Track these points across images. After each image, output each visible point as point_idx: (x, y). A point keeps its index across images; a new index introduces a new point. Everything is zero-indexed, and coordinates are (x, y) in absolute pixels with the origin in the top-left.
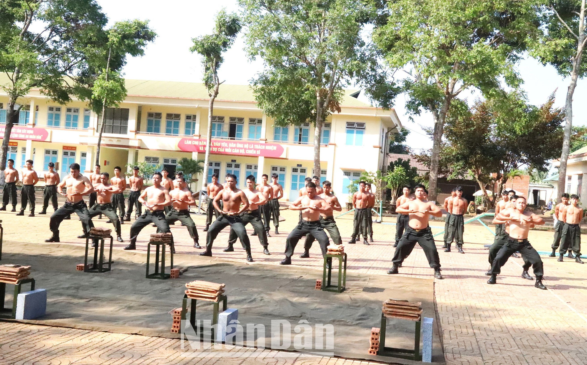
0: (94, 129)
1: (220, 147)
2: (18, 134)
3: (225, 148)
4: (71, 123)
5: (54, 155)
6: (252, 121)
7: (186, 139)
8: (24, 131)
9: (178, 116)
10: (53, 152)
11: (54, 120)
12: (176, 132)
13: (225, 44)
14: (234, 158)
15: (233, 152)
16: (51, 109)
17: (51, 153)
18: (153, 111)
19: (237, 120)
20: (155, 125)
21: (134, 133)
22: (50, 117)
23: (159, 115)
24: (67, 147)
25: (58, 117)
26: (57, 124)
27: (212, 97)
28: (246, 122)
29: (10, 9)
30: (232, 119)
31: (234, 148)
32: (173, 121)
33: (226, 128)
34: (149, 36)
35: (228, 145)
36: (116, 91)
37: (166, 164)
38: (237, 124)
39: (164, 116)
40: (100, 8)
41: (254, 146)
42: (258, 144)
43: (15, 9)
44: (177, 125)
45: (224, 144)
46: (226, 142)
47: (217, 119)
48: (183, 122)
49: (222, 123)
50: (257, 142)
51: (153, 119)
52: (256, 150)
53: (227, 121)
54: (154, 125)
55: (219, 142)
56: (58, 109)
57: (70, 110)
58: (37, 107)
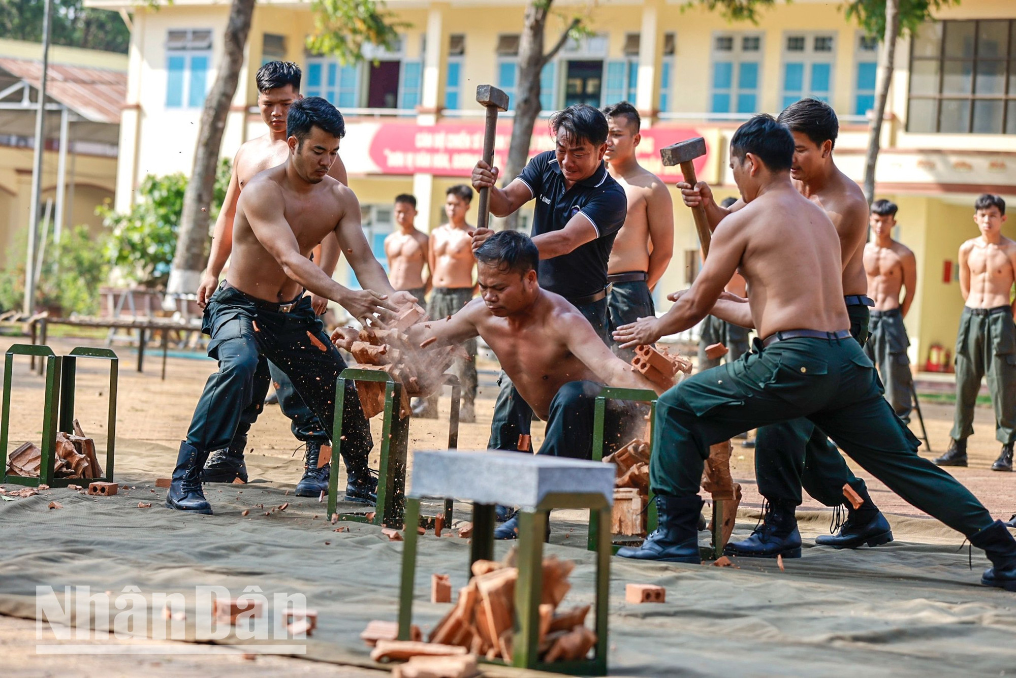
0: (893, 118)
11: (735, 92)
22: (722, 76)
25: (750, 76)
26: (748, 106)
56: (753, 43)
57: (795, 43)
58: (669, 39)
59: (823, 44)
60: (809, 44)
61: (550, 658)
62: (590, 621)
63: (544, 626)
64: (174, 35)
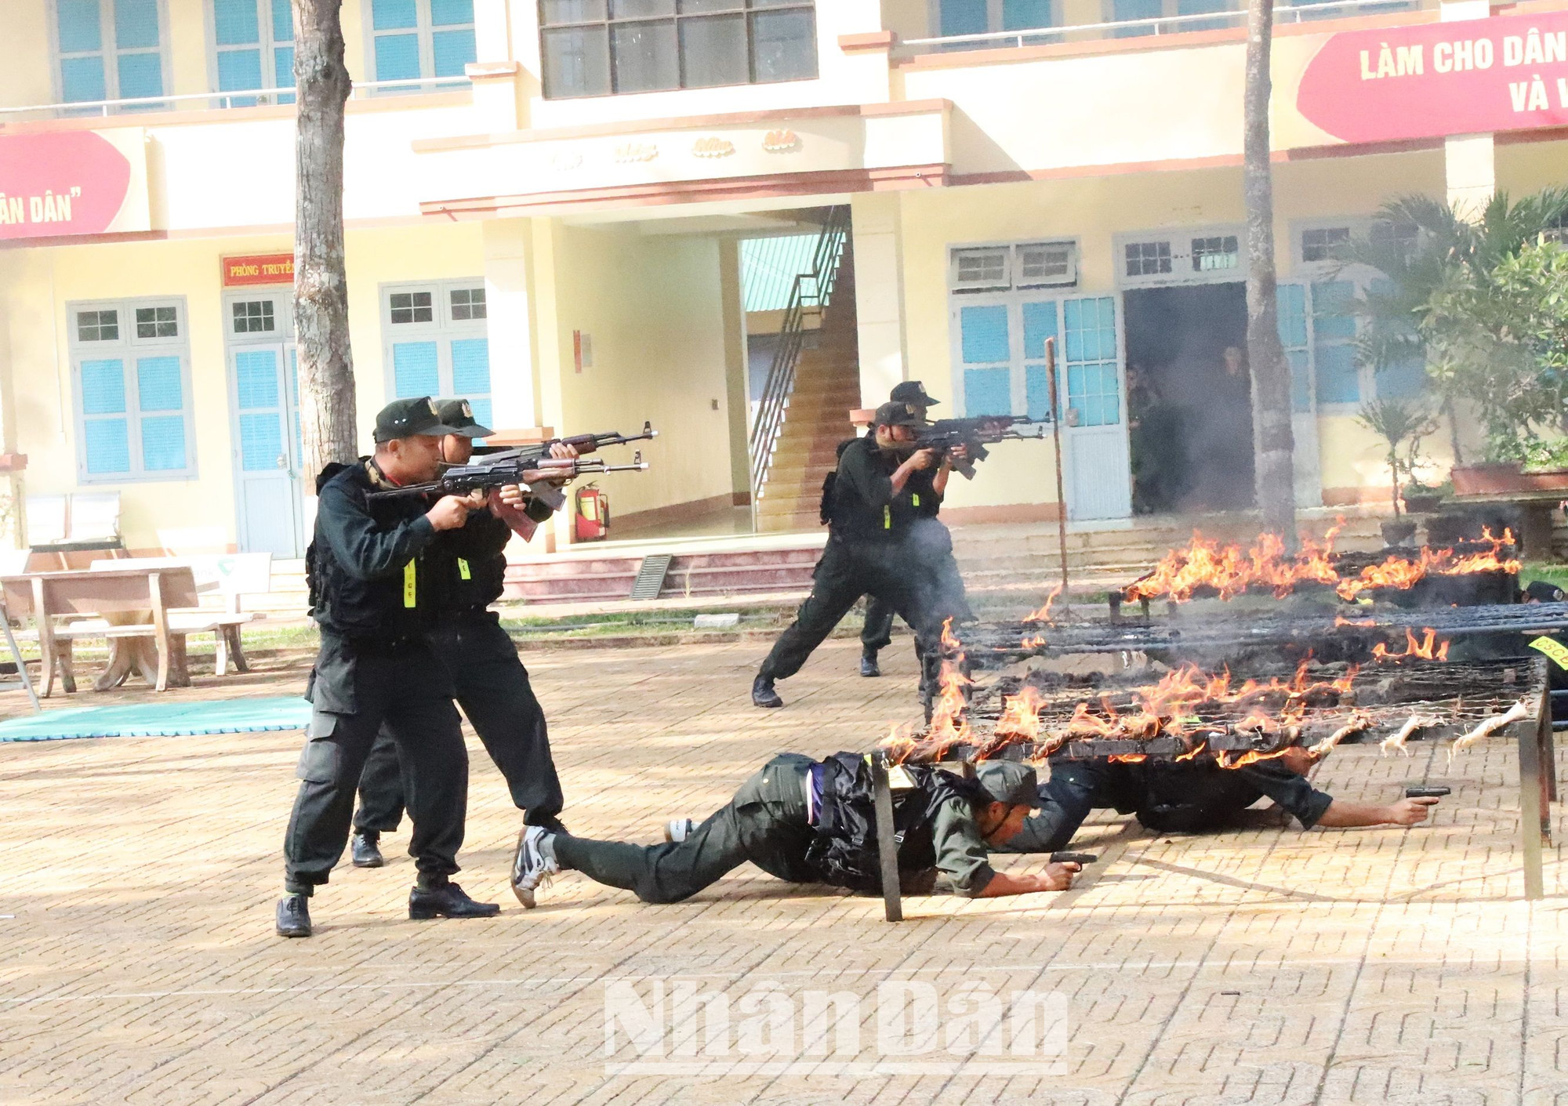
0: (518, 73)
5: (159, 345)
7: (1371, 41)
10: (144, 315)
17: (127, 324)
21: (881, 57)
24: (259, 261)
37: (1146, 281)
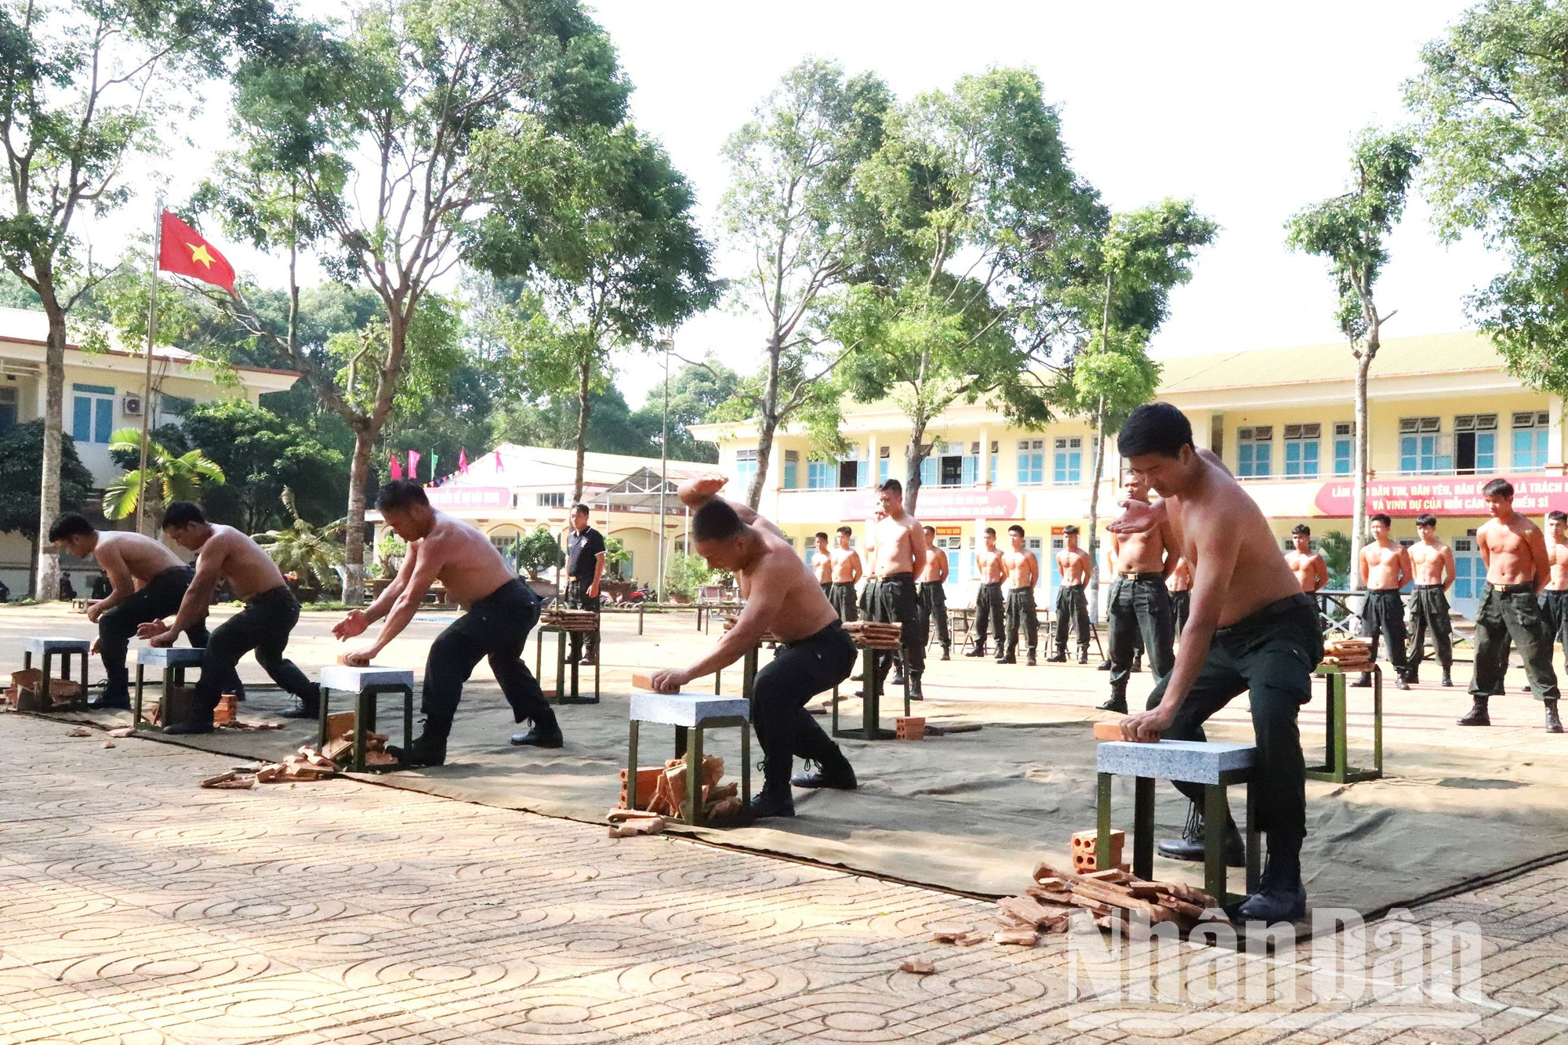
0: (1113, 480)
1: (1430, 497)
2: (960, 506)
3: (1444, 498)
4: (1066, 470)
6: (1522, 419)
7: (1335, 485)
8: (970, 500)
9: (1313, 429)
11: (1030, 470)
12: (1312, 469)
13: (1378, 214)
14: (1470, 523)
15: (1468, 507)
16: (1025, 445)
18: (1252, 423)
19: (1476, 421)
20: (1258, 458)
22: (1023, 462)
23: (1265, 432)
25: (1038, 462)
26: (1037, 477)
27: (1364, 359)
28: (1505, 423)
29: (910, 232)
30: (1462, 420)
31: (1470, 497)
32: (1302, 443)
33: (1447, 446)
34: (1200, 234)
35: (1452, 490)
36: (1122, 375)
38: (1478, 433)
39: (1278, 434)
40: (1098, 195)
41: (1528, 487)
42: (1541, 480)
43: (920, 231)
44: (1312, 451)
45: (1440, 490)
46: (1445, 482)
47: (1419, 424)
48: (1327, 442)
49: (1434, 435)
50: (1540, 474)
51: (1253, 443)
52: (1537, 496)
53: (1448, 427)
54: (1254, 456)
55: (1425, 483)
56: (1038, 444)
57: (1061, 443)
58: (995, 444)
59: (1076, 443)
60: (1068, 444)
61: (710, 817)
62: (740, 790)
63: (704, 798)
64: (740, 453)
